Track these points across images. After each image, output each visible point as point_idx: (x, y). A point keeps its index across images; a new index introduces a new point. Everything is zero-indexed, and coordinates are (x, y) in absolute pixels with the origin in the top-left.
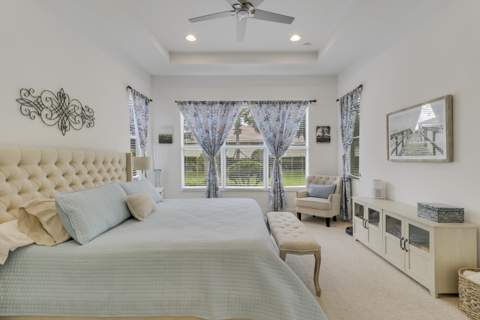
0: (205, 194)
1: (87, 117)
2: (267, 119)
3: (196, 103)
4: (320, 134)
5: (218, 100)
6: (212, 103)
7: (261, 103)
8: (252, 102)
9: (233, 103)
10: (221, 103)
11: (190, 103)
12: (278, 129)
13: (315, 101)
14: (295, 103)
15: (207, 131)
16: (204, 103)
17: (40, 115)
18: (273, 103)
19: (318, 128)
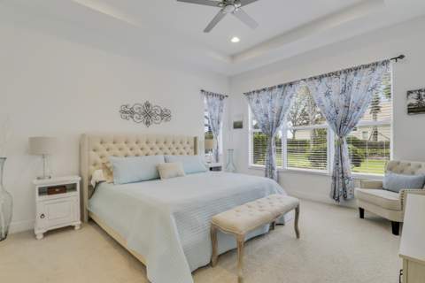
0: (263, 173)
1: (165, 115)
2: (327, 94)
3: (258, 92)
4: (414, 102)
5: (277, 84)
6: (271, 89)
7: (321, 77)
8: (311, 79)
9: (291, 84)
10: (279, 87)
11: (254, 92)
12: (342, 102)
13: (401, 57)
14: (367, 66)
15: (266, 116)
16: (264, 90)
17: (132, 117)
18: (336, 74)
19: (410, 93)
